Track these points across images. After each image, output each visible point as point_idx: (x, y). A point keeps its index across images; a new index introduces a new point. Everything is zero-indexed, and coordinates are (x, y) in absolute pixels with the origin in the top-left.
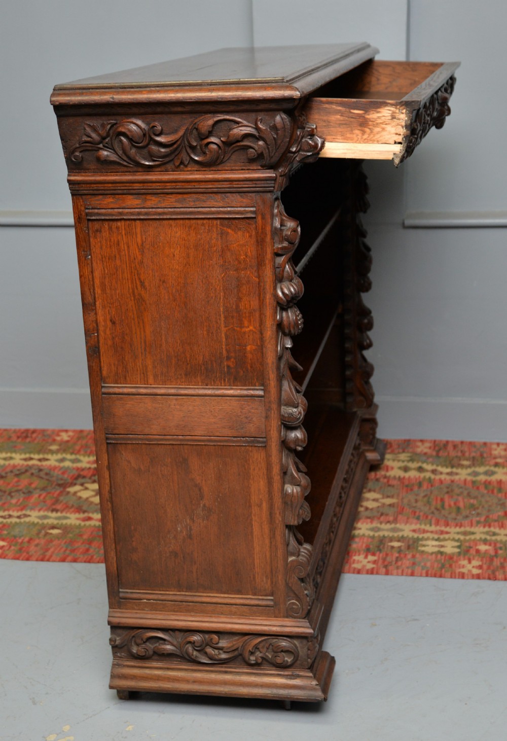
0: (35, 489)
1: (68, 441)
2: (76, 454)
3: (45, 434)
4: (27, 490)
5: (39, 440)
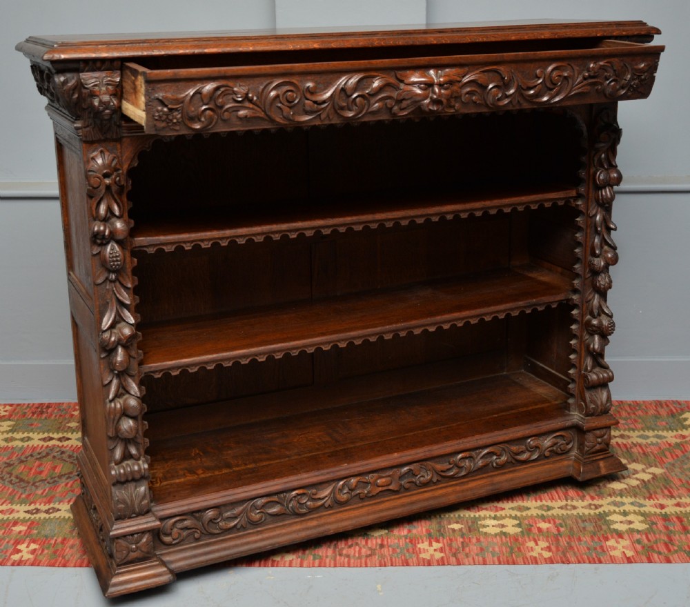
3: (61, 408)
5: (56, 416)
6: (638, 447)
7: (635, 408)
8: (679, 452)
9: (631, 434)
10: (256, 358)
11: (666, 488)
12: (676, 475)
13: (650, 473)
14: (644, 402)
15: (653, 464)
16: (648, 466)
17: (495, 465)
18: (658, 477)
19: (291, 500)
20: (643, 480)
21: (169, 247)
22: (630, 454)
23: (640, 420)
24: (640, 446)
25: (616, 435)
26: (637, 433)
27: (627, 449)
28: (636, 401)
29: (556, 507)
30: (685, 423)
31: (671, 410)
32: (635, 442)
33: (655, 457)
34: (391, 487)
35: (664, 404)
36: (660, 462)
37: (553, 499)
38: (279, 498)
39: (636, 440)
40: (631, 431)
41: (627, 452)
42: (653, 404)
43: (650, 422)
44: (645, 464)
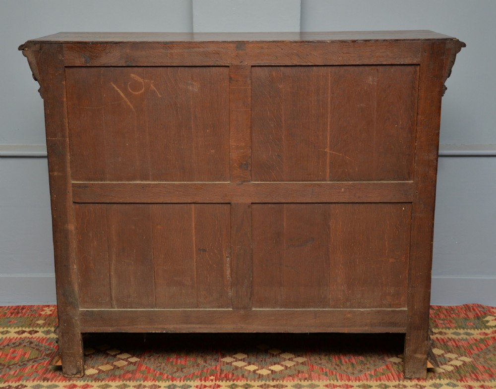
0: (28, 361)
1: (50, 315)
3: (32, 309)
4: (22, 363)
5: (28, 315)
6: (452, 341)
7: (450, 312)
8: (482, 346)
9: (447, 331)
11: (473, 373)
12: (480, 363)
13: (461, 361)
15: (464, 355)
16: (460, 355)
18: (467, 363)
20: (456, 366)
22: (446, 346)
23: (454, 321)
24: (454, 340)
25: (436, 332)
26: (451, 331)
27: (444, 343)
28: (451, 307)
29: (391, 386)
30: (487, 325)
31: (477, 314)
32: (450, 338)
33: (465, 349)
35: (471, 308)
36: (468, 353)
37: (389, 380)
39: (451, 336)
40: (447, 329)
41: (444, 345)
42: (464, 309)
43: (461, 322)
44: (457, 354)
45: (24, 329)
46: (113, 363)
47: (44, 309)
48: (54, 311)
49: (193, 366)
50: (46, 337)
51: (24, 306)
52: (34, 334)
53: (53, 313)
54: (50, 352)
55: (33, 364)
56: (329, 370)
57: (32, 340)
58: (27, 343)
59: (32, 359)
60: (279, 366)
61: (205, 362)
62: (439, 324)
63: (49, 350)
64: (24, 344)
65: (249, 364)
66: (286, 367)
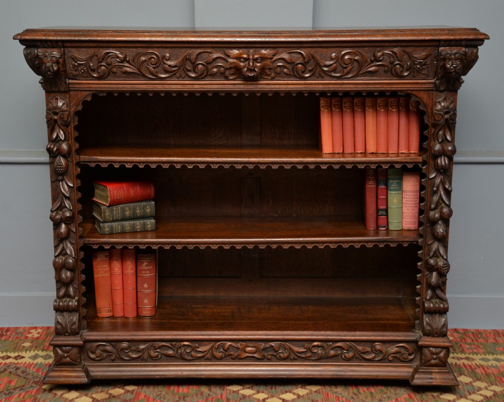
0: (15, 389)
1: (38, 338)
2: (46, 350)
3: (18, 331)
4: (8, 392)
5: (13, 338)
6: (481, 368)
7: (477, 336)
9: (475, 357)
10: (163, 246)
13: (491, 391)
14: (484, 330)
15: (494, 383)
16: (490, 384)
17: (343, 357)
18: (499, 394)
19: (180, 348)
20: (486, 396)
21: (104, 164)
22: (475, 373)
23: (482, 346)
24: (483, 367)
25: (462, 357)
26: (479, 356)
27: (472, 370)
28: (478, 330)
32: (478, 364)
33: (496, 378)
34: (256, 355)
35: (501, 334)
38: (171, 344)
39: (479, 362)
40: (475, 355)
41: (472, 371)
42: (492, 334)
43: (490, 347)
44: (487, 383)
45: (9, 354)
46: (108, 391)
47: (31, 331)
48: (42, 334)
49: (197, 395)
50: (33, 363)
51: (9, 328)
52: (20, 359)
53: (41, 336)
54: (38, 379)
55: (21, 392)
56: (346, 399)
57: (18, 366)
58: (13, 368)
59: (19, 387)
60: (291, 394)
61: (210, 390)
62: (465, 349)
63: (37, 377)
64: (9, 370)
65: (258, 392)
66: (299, 396)
